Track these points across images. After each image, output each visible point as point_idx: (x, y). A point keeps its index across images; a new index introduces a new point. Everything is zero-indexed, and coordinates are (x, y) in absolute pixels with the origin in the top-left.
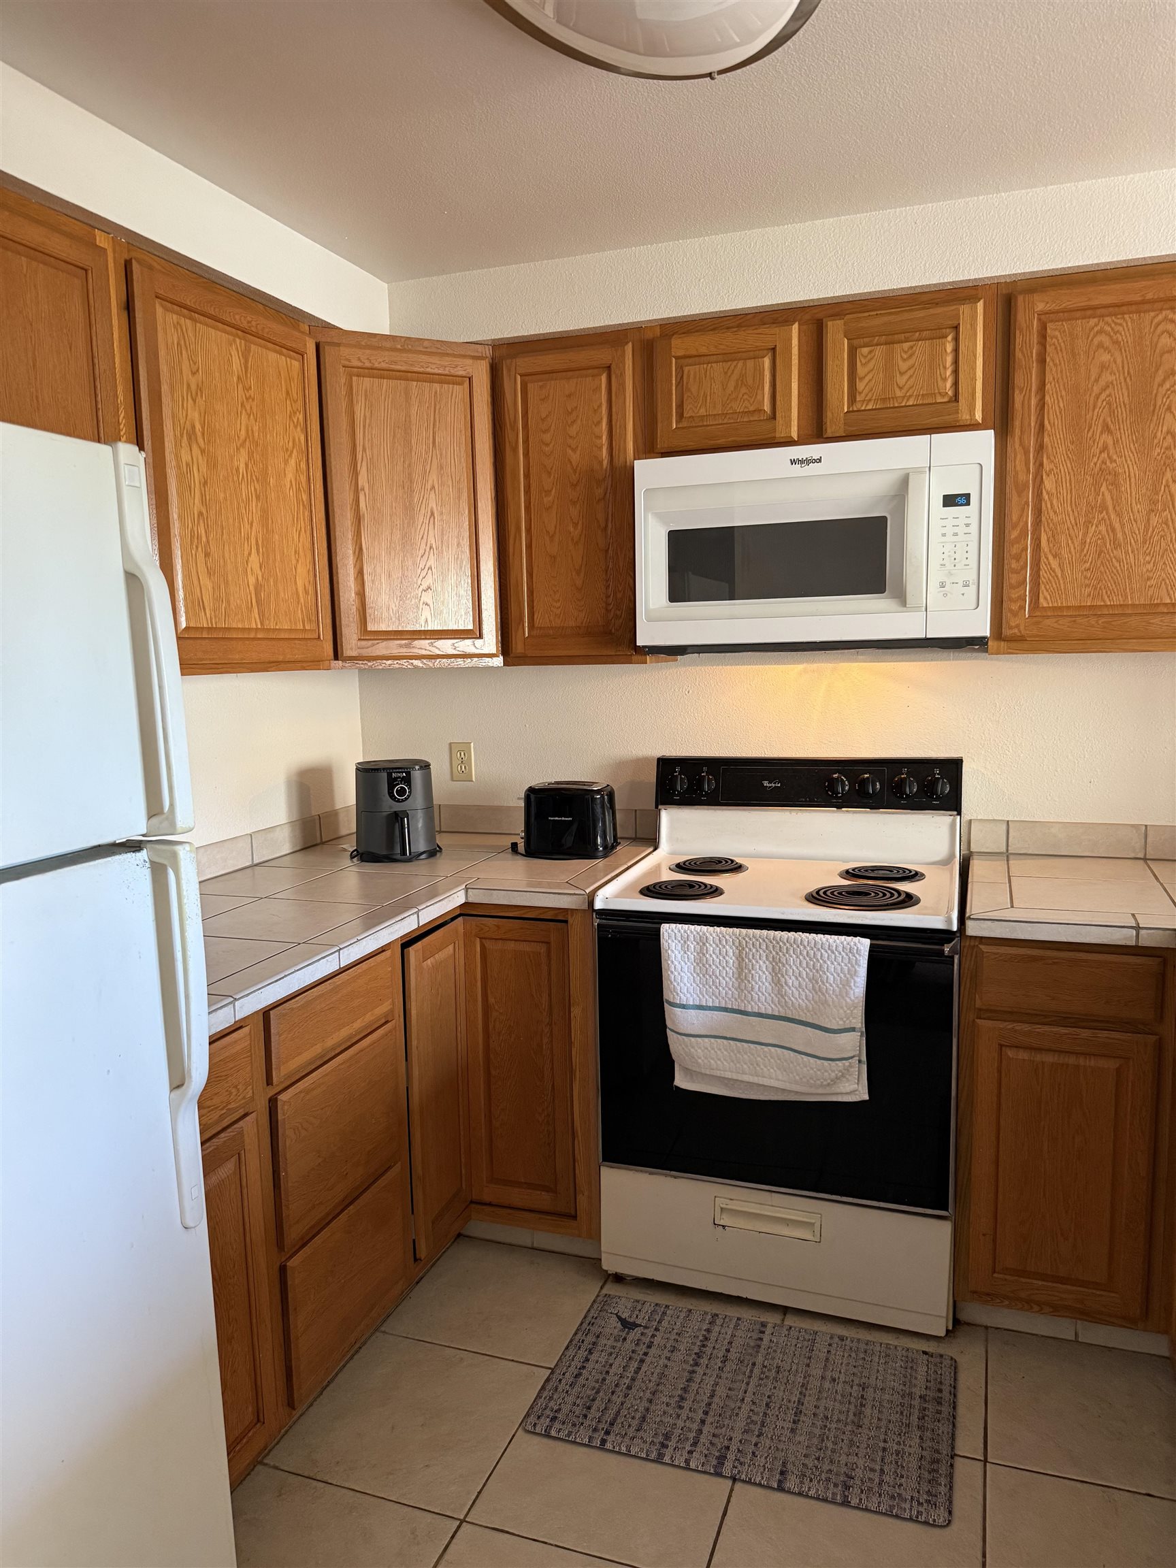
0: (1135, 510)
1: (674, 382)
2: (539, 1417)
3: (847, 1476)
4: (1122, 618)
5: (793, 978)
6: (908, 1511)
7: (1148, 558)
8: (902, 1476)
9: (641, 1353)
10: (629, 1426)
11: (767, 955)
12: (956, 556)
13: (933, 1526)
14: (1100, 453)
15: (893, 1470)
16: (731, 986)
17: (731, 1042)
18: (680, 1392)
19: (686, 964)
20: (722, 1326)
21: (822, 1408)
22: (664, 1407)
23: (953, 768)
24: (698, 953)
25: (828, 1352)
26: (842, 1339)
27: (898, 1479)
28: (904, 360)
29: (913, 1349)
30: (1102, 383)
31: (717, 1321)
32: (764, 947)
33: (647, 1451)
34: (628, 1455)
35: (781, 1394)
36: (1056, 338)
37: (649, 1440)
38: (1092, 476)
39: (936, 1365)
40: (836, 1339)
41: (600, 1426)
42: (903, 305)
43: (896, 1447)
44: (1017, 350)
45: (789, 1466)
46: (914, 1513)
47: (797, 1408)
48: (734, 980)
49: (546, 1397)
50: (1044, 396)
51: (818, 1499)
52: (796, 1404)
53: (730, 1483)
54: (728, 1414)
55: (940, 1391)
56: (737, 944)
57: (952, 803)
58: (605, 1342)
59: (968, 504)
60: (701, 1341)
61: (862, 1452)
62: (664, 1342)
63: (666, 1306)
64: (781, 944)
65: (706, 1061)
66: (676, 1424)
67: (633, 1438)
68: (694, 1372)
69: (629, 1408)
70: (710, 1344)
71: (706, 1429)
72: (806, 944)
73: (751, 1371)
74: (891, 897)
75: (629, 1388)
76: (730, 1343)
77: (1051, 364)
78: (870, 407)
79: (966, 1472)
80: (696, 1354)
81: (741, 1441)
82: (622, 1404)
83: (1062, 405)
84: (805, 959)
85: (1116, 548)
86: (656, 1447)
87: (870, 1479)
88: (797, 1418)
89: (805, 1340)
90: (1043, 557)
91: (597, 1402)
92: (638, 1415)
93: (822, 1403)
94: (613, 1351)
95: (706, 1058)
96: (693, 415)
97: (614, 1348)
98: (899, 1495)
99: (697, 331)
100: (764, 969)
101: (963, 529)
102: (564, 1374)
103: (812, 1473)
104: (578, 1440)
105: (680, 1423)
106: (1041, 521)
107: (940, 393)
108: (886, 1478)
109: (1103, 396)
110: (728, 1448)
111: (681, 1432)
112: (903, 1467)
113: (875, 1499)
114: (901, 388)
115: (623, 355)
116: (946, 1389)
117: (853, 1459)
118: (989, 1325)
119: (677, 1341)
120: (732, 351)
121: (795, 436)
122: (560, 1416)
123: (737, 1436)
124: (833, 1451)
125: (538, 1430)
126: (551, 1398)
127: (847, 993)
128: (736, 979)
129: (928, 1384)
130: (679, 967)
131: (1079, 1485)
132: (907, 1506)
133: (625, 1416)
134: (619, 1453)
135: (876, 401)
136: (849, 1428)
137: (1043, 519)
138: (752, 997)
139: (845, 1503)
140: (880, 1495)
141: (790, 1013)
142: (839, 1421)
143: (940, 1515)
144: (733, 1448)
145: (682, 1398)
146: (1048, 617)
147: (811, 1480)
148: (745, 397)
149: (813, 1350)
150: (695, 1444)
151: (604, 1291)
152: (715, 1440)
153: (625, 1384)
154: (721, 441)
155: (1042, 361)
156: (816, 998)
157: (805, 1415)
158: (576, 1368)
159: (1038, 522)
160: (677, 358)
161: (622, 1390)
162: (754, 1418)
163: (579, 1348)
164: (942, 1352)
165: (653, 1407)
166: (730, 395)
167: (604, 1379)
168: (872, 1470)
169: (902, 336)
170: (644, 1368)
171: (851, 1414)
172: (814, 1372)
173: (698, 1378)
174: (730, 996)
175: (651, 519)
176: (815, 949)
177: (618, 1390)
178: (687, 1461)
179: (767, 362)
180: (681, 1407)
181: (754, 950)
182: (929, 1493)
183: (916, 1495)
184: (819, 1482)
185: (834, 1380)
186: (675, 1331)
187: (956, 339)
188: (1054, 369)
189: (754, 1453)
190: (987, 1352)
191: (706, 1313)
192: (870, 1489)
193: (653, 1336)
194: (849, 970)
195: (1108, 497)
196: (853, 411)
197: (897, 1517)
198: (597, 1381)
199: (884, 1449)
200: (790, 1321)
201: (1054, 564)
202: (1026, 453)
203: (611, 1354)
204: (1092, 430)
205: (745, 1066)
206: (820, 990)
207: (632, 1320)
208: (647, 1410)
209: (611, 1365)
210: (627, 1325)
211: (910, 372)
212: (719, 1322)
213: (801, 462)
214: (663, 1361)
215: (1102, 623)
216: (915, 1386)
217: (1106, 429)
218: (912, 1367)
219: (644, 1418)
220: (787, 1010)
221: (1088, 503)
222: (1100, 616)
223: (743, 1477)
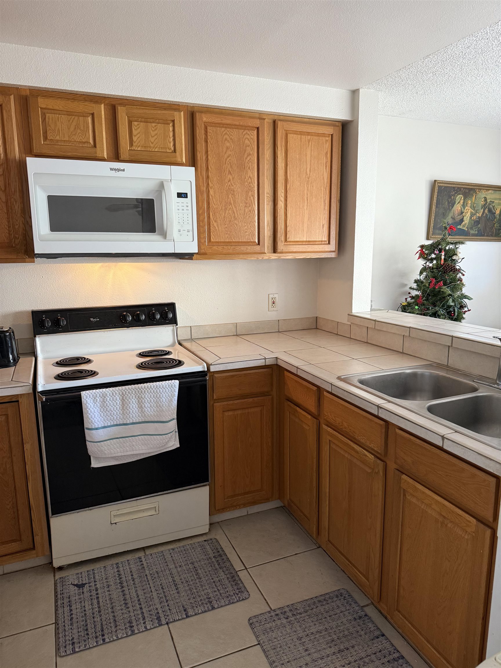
0: (241, 205)
1: (41, 120)
2: (65, 647)
3: (208, 598)
4: (239, 247)
5: (148, 403)
6: (235, 599)
7: (245, 224)
8: (226, 588)
9: (95, 594)
10: (111, 627)
11: (135, 396)
12: (184, 219)
13: (246, 599)
14: (228, 182)
15: (222, 588)
16: (119, 414)
17: (120, 439)
18: (123, 602)
19: (96, 408)
20: (123, 567)
21: (183, 579)
22: (120, 611)
23: (172, 306)
24: (102, 402)
25: (172, 557)
26: (173, 549)
27: (225, 590)
28: (153, 131)
29: (200, 541)
30: (227, 154)
31: (119, 565)
32: (134, 393)
33: (126, 633)
34: (118, 639)
35: (165, 581)
36: (211, 133)
37: (123, 628)
38: (226, 191)
39: (211, 543)
40: (171, 551)
41: (98, 634)
42: (150, 106)
43: (217, 579)
44: (197, 135)
45: (186, 607)
46: (238, 598)
47: (174, 584)
48: (120, 411)
49: (62, 637)
50: (208, 156)
51: (203, 612)
52: (173, 582)
53: (166, 626)
54: (149, 600)
55: (218, 552)
56: (121, 394)
57: (174, 321)
58: (75, 598)
59: (187, 197)
60: (118, 577)
61: (207, 587)
62: (102, 585)
63: (93, 570)
64: (142, 390)
65: (108, 451)
66: (131, 616)
67: (116, 631)
68: (123, 591)
69: (106, 620)
70: (123, 576)
71: (144, 611)
72: (153, 387)
73: (147, 578)
74: (173, 363)
75: (100, 612)
76: (131, 572)
77: (210, 143)
78: (139, 149)
79: (243, 575)
80: (119, 583)
81: (161, 608)
82: (101, 620)
83: (214, 161)
84: (152, 394)
85: (235, 220)
86: (129, 629)
87: (216, 595)
88: (177, 587)
89: (160, 556)
90: (211, 222)
91: (88, 626)
92: (112, 621)
93: (182, 577)
94: (81, 600)
95: (109, 450)
96: (53, 139)
97: (80, 599)
98: (229, 595)
99: (51, 97)
100: (134, 403)
101: (185, 208)
102: (64, 622)
103: (196, 604)
104: (91, 646)
105: (132, 614)
106: (209, 207)
107: (168, 148)
108: (221, 592)
109: (228, 160)
110: (158, 613)
111: (135, 617)
112: (224, 585)
113: (222, 601)
114: (152, 143)
115: (9, 101)
116: (220, 550)
117: (206, 591)
118: (218, 521)
119: (108, 582)
120: (71, 111)
121: (106, 157)
122: (75, 641)
123: (158, 606)
124: (197, 592)
125: (68, 652)
126: (65, 636)
127: (172, 405)
128: (121, 410)
129: (213, 551)
130: (93, 411)
131: (277, 561)
132: (234, 597)
133: (106, 624)
134: (114, 641)
135: (142, 146)
136: (197, 581)
137: (210, 206)
138: (129, 416)
139: (213, 608)
140: (223, 599)
141: (147, 419)
142: (192, 580)
143: (245, 595)
144: (160, 612)
145: (126, 604)
146: (214, 245)
147: (197, 607)
148: (80, 134)
149: (165, 559)
150: (144, 619)
151: (57, 577)
152: (151, 613)
153: (96, 611)
154: (69, 154)
155: (206, 142)
156: (158, 410)
157: (179, 584)
158: (68, 616)
159: (208, 207)
160: (41, 108)
161: (97, 615)
162: (161, 596)
163: (64, 607)
164: (211, 538)
165: (116, 614)
166: (72, 132)
167: (85, 614)
168: (215, 591)
169: (151, 120)
170: (101, 600)
171: (195, 576)
172: (171, 567)
173: (127, 592)
174: (119, 418)
175: (38, 189)
176: (157, 389)
177: (95, 615)
178: (145, 627)
179: (90, 119)
180: (128, 608)
181: (129, 395)
182: (238, 589)
183: (234, 592)
184: (200, 606)
185: (180, 566)
186: (104, 578)
187: (174, 126)
188: (211, 146)
189: (169, 609)
190: (223, 531)
191: (112, 565)
192: (219, 598)
193: (95, 585)
194: (171, 395)
195: (231, 199)
196: (132, 150)
197: (233, 603)
198: (82, 617)
199: (214, 582)
200: (148, 552)
201: (215, 224)
202: (203, 178)
203: (81, 602)
204: (225, 173)
205: (127, 448)
206: (160, 406)
207: (80, 583)
208: (114, 616)
209: (84, 607)
210: (80, 586)
211: (156, 137)
212: (120, 565)
213: (115, 170)
214: (107, 593)
215: (233, 248)
216: (209, 554)
217: (230, 173)
218: (204, 548)
219: (115, 621)
220: (146, 418)
221: (225, 202)
222: (232, 245)
223: (171, 620)
